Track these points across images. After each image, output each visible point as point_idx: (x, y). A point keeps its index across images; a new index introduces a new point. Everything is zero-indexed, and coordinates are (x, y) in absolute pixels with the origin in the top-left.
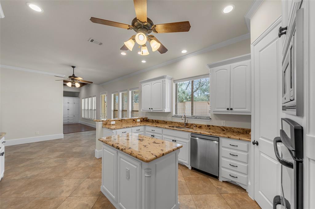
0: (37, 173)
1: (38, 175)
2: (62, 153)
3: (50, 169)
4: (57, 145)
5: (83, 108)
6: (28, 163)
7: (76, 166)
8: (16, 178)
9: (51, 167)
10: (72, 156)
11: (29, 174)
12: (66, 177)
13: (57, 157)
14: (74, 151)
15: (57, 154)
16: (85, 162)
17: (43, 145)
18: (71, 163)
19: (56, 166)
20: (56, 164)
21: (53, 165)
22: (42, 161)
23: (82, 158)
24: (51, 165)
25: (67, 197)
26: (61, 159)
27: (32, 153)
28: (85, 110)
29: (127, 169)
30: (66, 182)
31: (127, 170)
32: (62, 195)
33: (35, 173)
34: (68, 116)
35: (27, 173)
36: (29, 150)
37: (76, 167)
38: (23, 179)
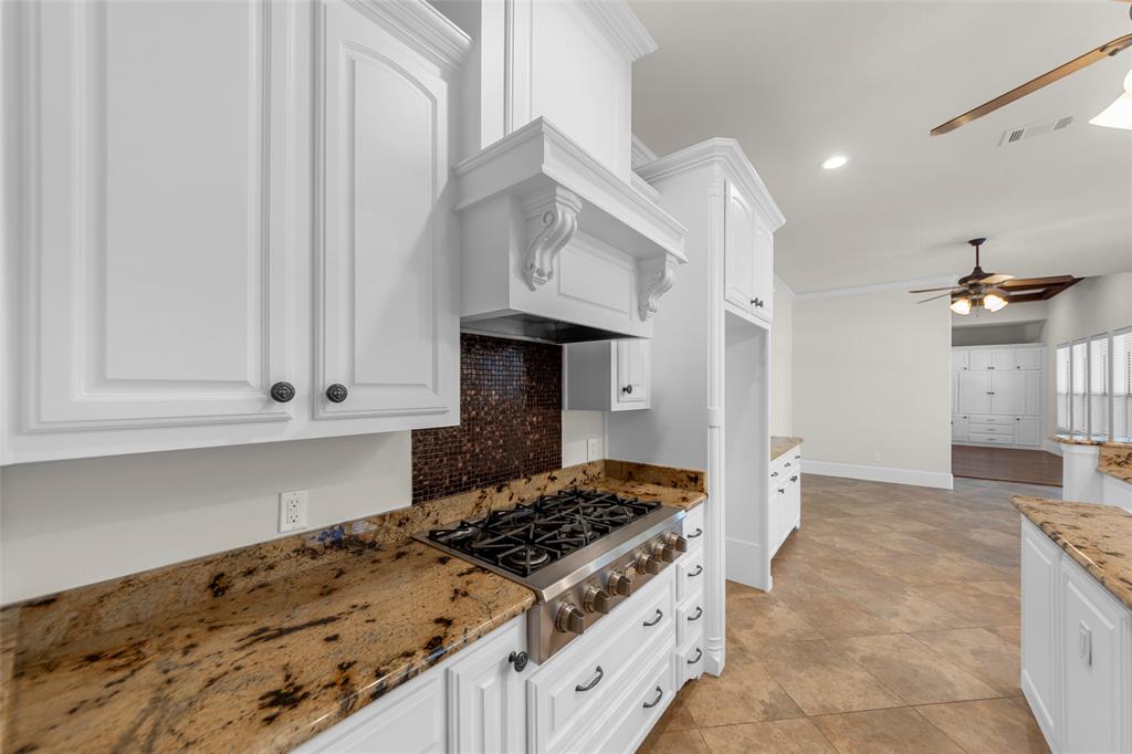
0: (853, 549)
1: (854, 552)
2: (931, 528)
3: (883, 554)
4: (924, 502)
5: (1062, 387)
6: (842, 520)
7: (962, 579)
8: (818, 540)
9: (887, 550)
10: (960, 549)
11: (839, 542)
12: (916, 590)
13: (912, 534)
14: (975, 535)
15: (917, 526)
16: (1004, 583)
17: (888, 492)
18: (948, 564)
19: (900, 554)
20: (902, 550)
21: (894, 549)
22: (873, 528)
23: (997, 567)
24: (890, 547)
25: (901, 632)
26: (921, 542)
27: (856, 503)
28: (1071, 394)
29: (1083, 628)
30: (912, 599)
31: (1083, 631)
32: (893, 620)
33: (851, 546)
34: (991, 417)
35: (836, 539)
36: (853, 495)
37: (959, 582)
38: (826, 546)
